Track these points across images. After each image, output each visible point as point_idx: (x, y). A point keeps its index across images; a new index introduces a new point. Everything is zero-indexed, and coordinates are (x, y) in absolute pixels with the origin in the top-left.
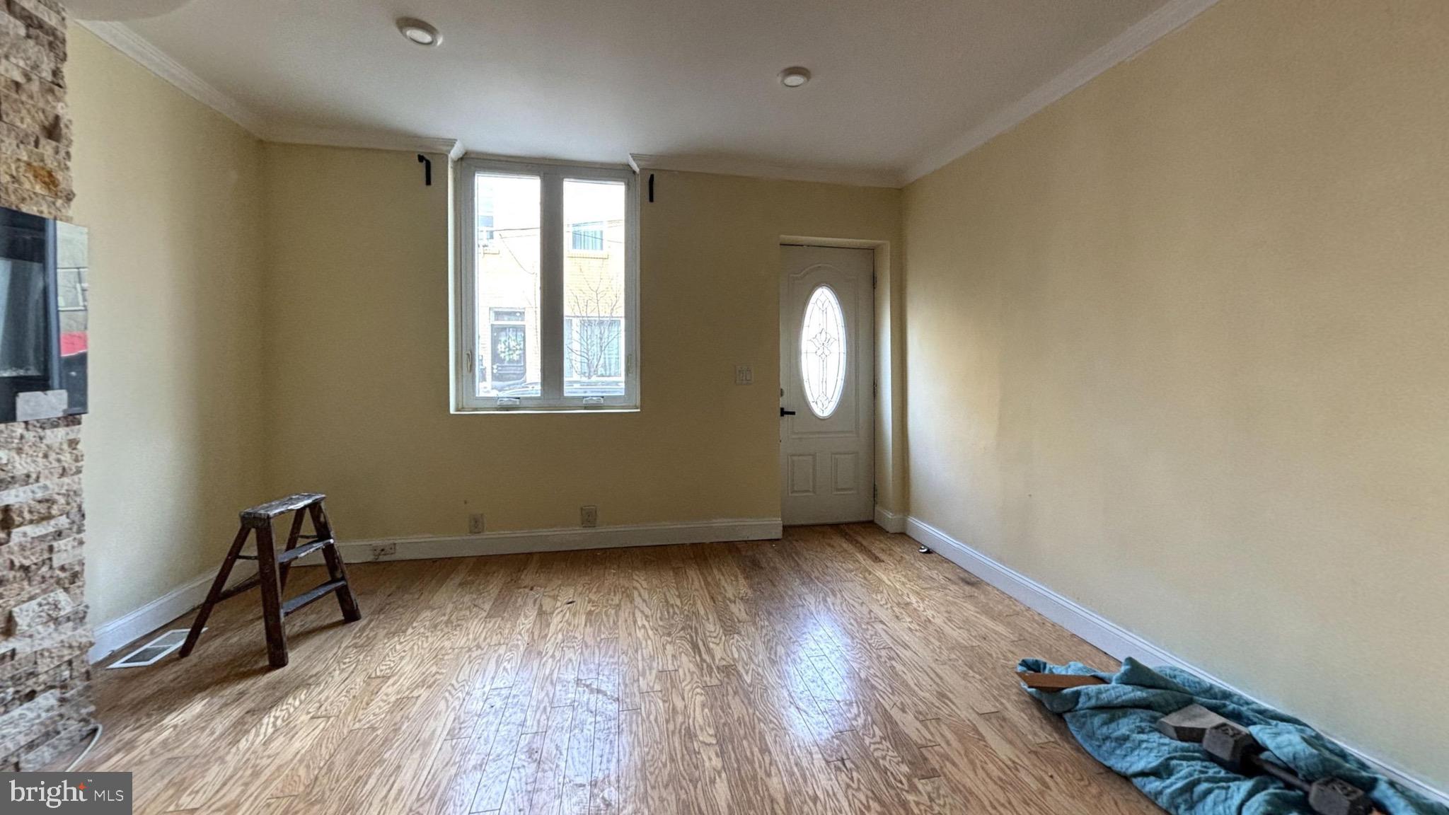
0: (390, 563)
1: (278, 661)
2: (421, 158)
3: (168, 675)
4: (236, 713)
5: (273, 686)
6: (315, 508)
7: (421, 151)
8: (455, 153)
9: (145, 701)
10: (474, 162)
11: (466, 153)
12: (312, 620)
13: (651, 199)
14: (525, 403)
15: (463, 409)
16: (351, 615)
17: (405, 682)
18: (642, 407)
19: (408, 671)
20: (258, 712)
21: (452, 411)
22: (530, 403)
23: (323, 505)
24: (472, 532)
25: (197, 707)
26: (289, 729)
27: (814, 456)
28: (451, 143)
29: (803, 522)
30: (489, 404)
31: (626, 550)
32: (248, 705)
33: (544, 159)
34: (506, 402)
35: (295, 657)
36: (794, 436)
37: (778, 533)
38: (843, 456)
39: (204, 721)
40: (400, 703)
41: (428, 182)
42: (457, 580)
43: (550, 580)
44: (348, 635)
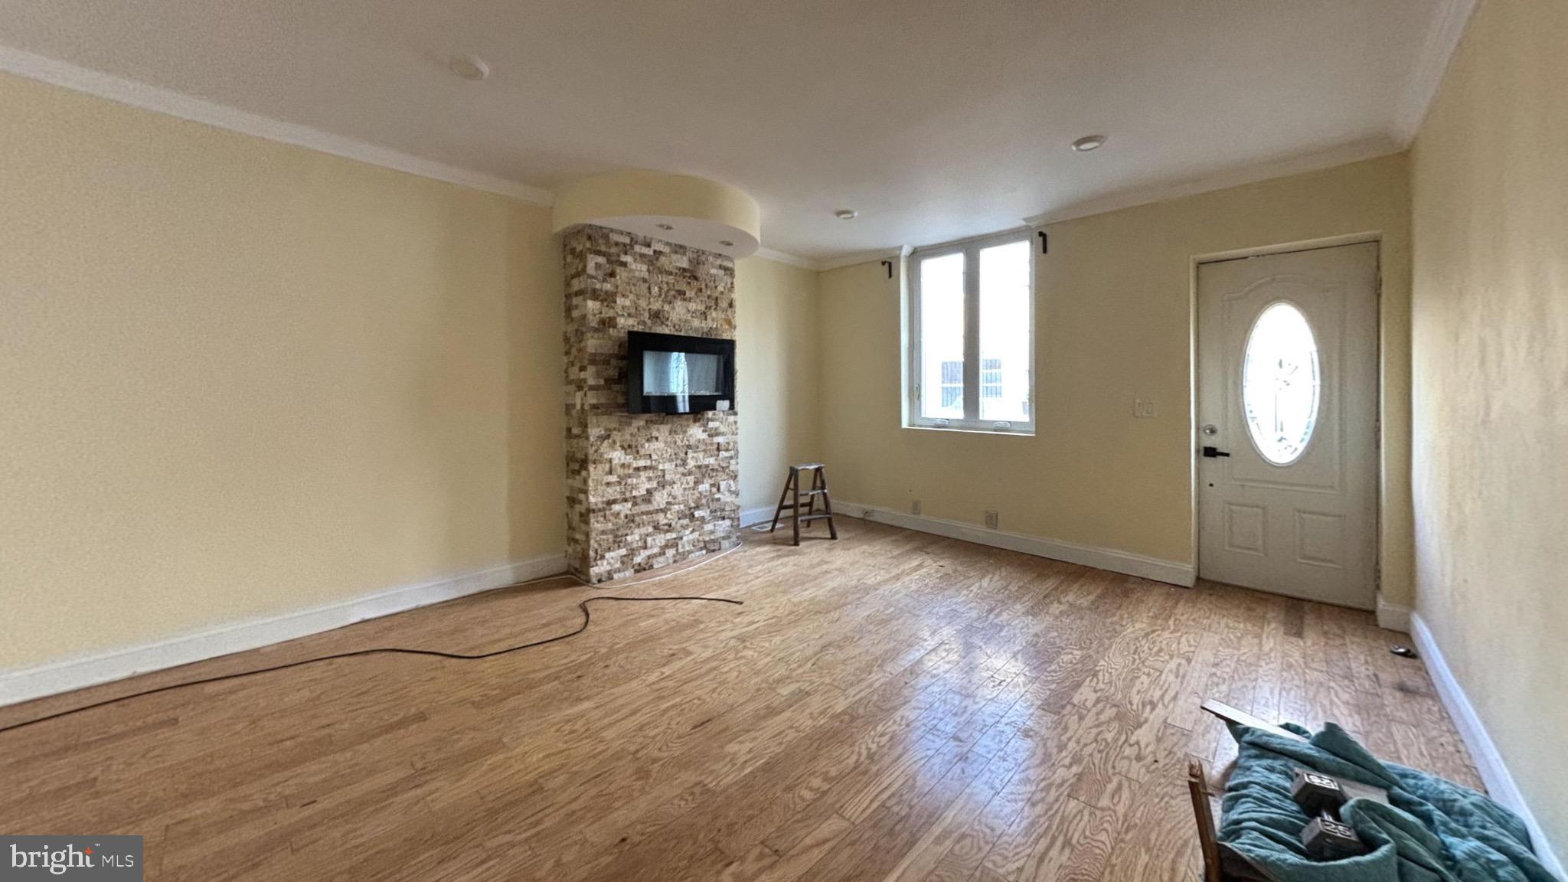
0: (871, 522)
1: (796, 544)
2: (883, 263)
3: (764, 536)
4: (774, 554)
5: (790, 551)
6: (818, 470)
7: (885, 258)
8: (906, 251)
9: (755, 541)
10: (919, 254)
11: (915, 249)
12: (819, 534)
13: (1045, 251)
14: (952, 424)
15: (914, 425)
16: (833, 537)
17: (834, 566)
18: (1036, 432)
19: (838, 563)
20: (779, 557)
21: (905, 424)
22: (956, 424)
23: (823, 470)
24: (914, 513)
25: (766, 548)
26: (784, 565)
27: (1264, 508)
28: (900, 248)
29: (1246, 584)
30: (927, 423)
31: (1019, 554)
32: (780, 553)
33: (965, 239)
34: (939, 422)
35: (802, 544)
36: (1233, 482)
37: (1189, 581)
38: (1314, 517)
39: (766, 552)
40: (826, 572)
41: (890, 276)
42: (893, 538)
43: (944, 553)
44: (827, 544)
